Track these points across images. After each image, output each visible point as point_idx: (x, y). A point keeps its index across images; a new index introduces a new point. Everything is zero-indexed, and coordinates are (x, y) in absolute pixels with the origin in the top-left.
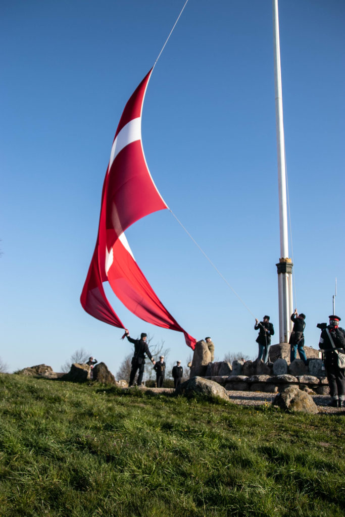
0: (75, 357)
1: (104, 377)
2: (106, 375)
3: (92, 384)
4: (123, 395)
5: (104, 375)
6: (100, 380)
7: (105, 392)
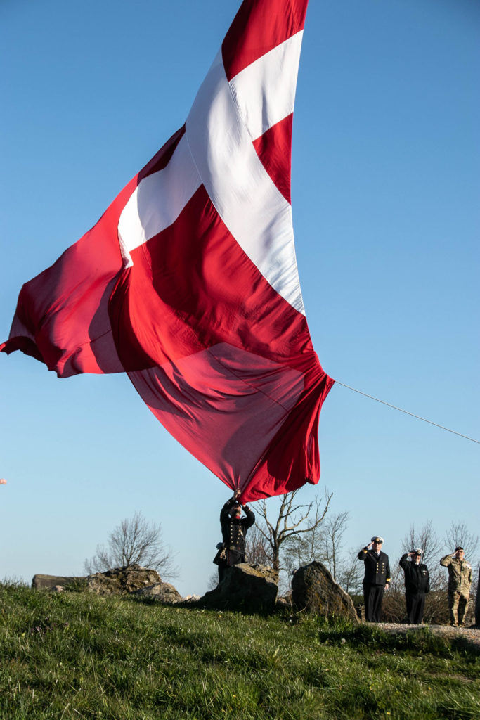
0: (121, 536)
1: (323, 600)
2: (330, 596)
3: (296, 619)
4: (394, 650)
5: (324, 594)
6: (314, 609)
7: (344, 640)
